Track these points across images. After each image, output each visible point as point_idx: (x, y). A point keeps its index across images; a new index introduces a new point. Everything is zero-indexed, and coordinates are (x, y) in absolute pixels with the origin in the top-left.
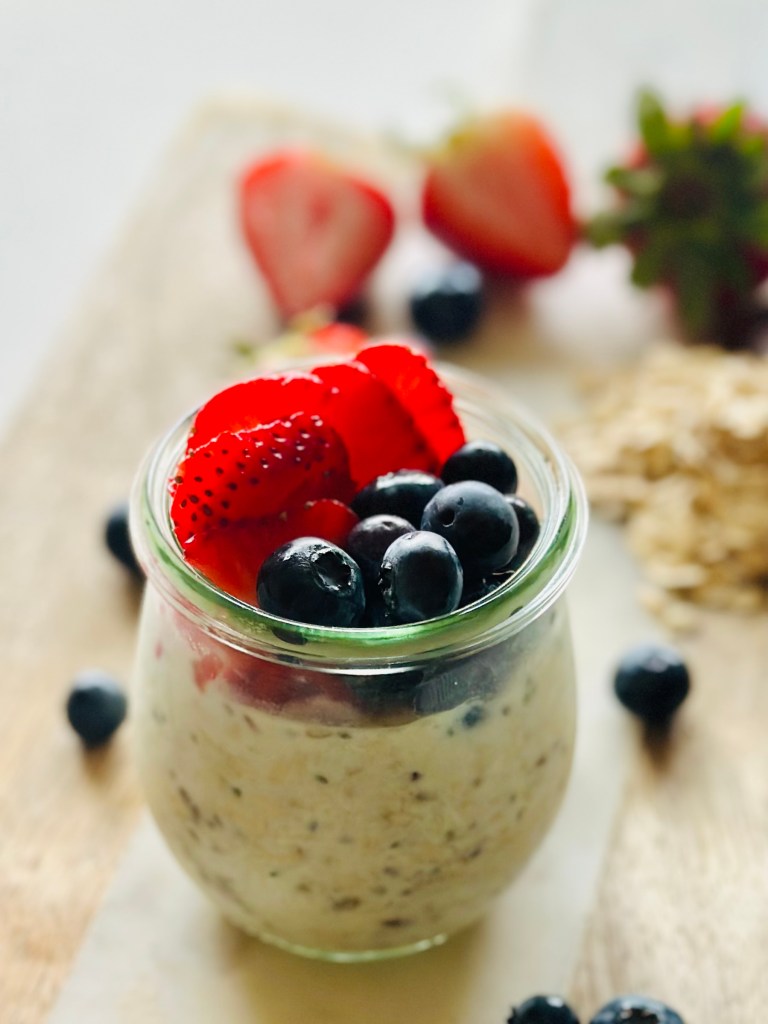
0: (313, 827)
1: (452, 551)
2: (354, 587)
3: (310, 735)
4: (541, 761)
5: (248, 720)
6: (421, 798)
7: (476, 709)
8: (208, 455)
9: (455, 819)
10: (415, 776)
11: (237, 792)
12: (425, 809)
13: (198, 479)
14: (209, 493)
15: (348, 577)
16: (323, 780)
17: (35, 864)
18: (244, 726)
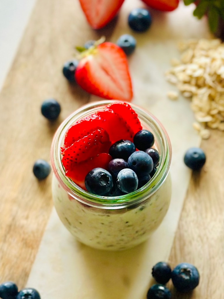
0: (101, 232)
1: (136, 176)
2: (110, 183)
3: (99, 215)
4: (161, 210)
5: (83, 210)
6: (129, 226)
7: (143, 207)
8: (71, 149)
9: (138, 228)
10: (127, 222)
11: (81, 223)
12: (130, 228)
13: (69, 155)
14: (72, 157)
15: (109, 180)
16: (103, 224)
17: (27, 218)
18: (82, 211)
